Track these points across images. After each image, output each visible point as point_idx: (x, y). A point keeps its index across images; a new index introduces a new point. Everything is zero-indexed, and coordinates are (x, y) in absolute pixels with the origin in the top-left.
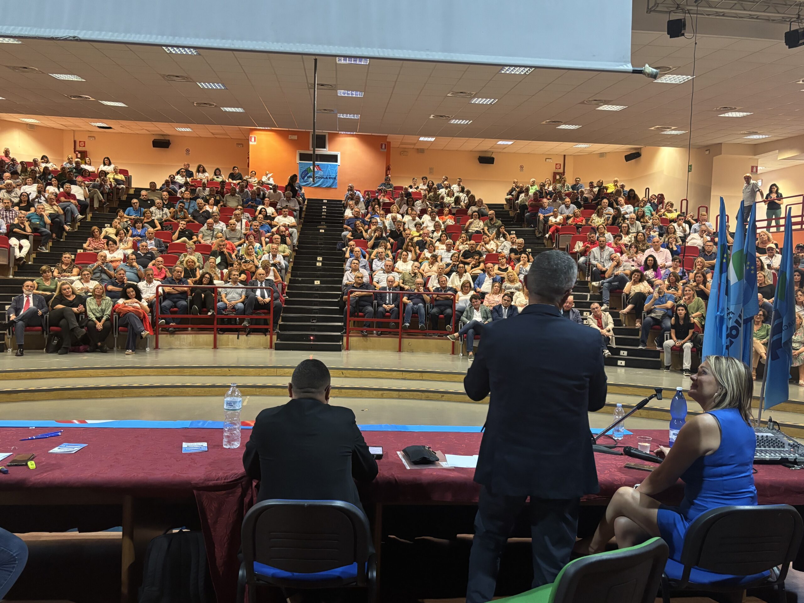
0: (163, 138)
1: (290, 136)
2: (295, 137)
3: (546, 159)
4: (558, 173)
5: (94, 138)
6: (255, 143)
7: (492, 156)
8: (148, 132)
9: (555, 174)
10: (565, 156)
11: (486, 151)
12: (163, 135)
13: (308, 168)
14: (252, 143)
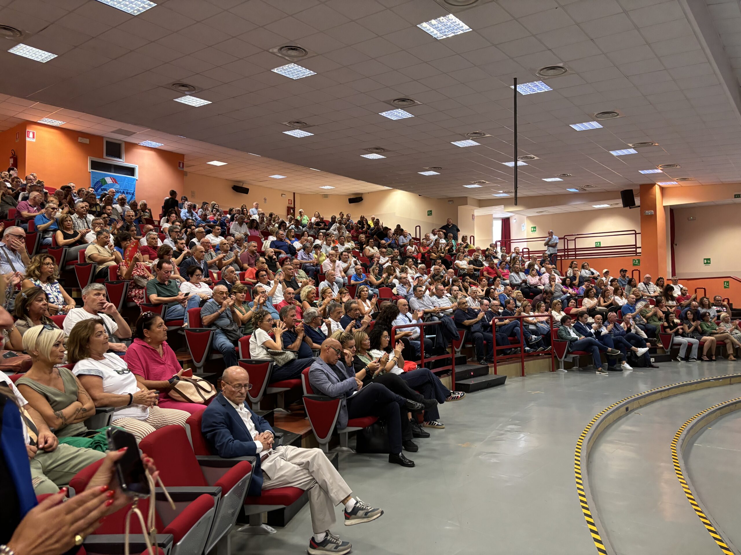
1: (80, 138)
2: (87, 141)
3: (282, 194)
4: (292, 208)
6: (34, 140)
7: (247, 187)
9: (289, 208)
10: (294, 193)
11: (239, 182)
14: (29, 139)
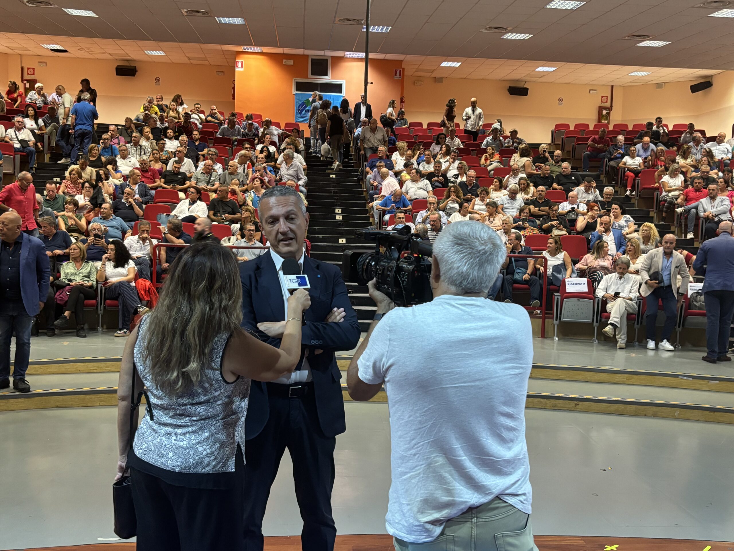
0: (128, 65)
1: (284, 60)
2: (291, 62)
3: (590, 90)
4: (605, 108)
5: (45, 64)
6: (242, 70)
7: (525, 86)
8: (110, 57)
9: (601, 109)
10: (612, 87)
11: (518, 81)
12: (128, 61)
13: (306, 100)
14: (239, 69)
